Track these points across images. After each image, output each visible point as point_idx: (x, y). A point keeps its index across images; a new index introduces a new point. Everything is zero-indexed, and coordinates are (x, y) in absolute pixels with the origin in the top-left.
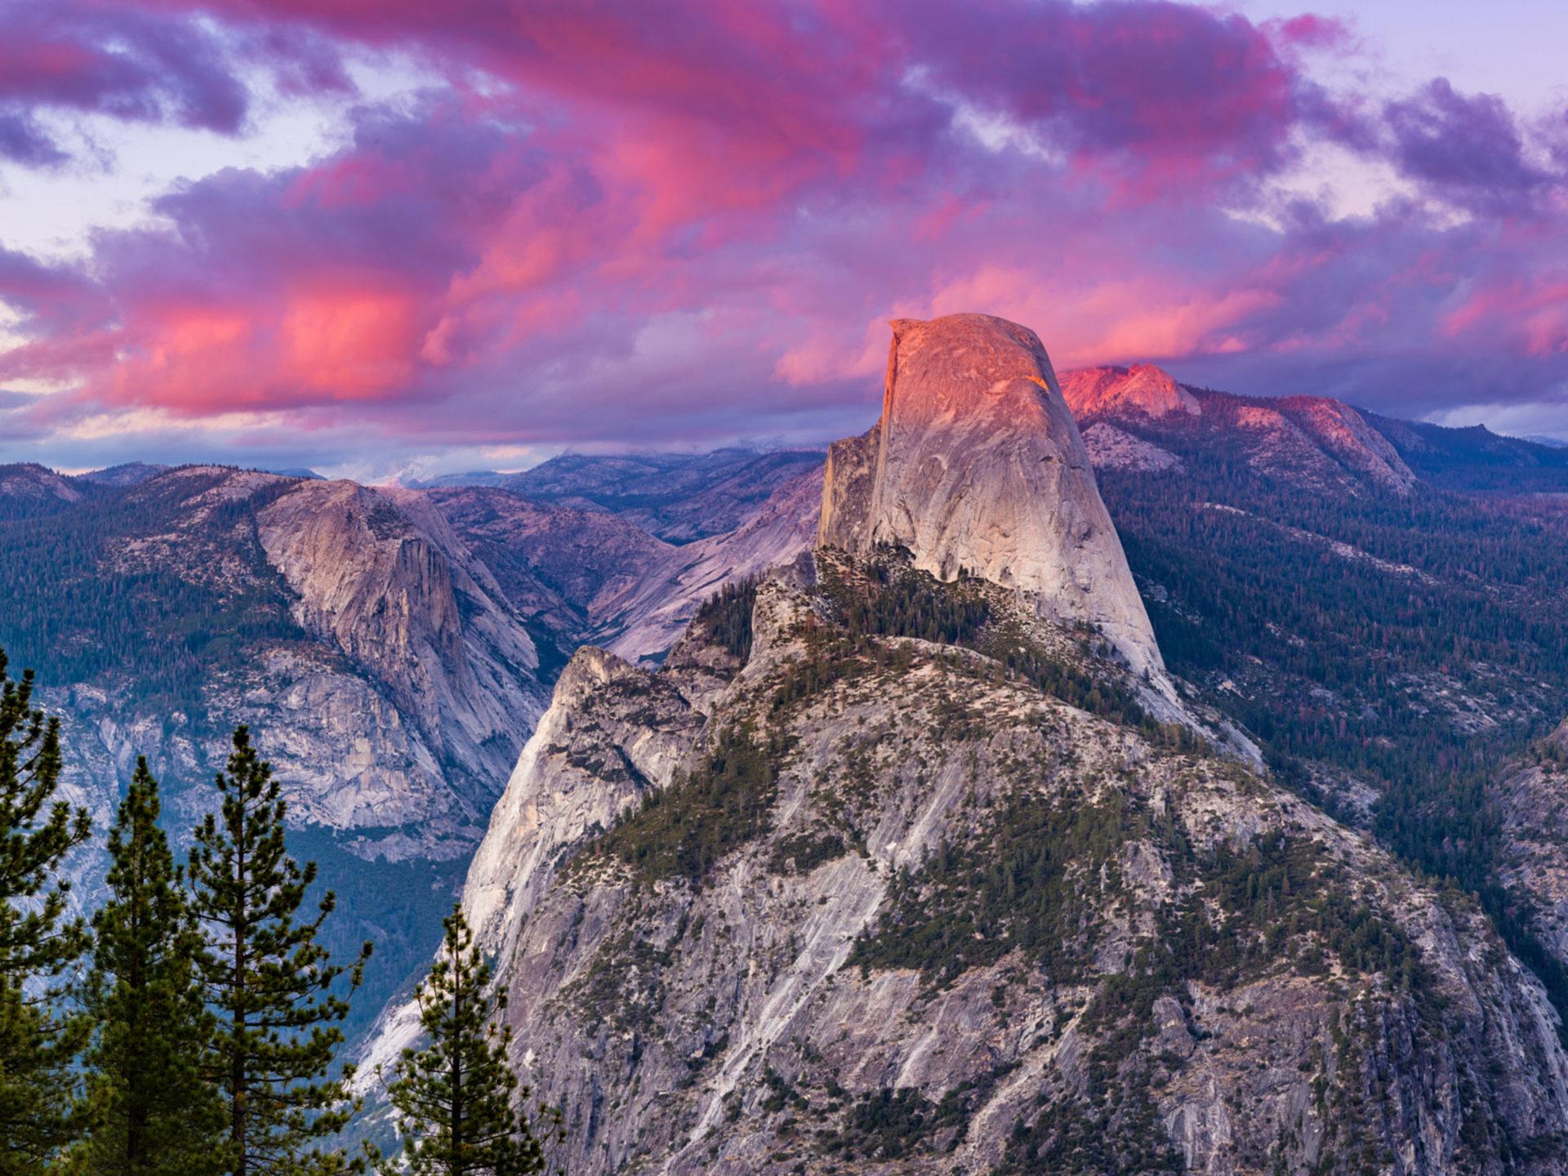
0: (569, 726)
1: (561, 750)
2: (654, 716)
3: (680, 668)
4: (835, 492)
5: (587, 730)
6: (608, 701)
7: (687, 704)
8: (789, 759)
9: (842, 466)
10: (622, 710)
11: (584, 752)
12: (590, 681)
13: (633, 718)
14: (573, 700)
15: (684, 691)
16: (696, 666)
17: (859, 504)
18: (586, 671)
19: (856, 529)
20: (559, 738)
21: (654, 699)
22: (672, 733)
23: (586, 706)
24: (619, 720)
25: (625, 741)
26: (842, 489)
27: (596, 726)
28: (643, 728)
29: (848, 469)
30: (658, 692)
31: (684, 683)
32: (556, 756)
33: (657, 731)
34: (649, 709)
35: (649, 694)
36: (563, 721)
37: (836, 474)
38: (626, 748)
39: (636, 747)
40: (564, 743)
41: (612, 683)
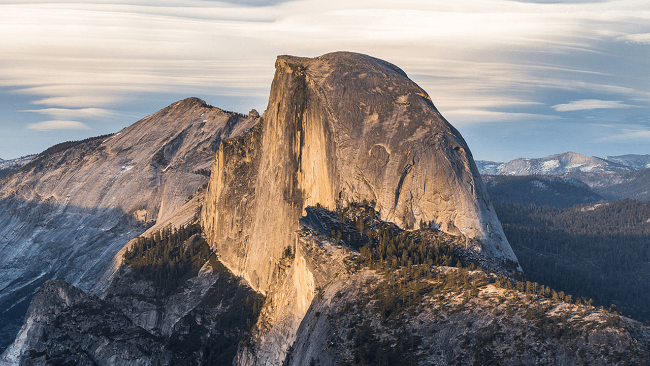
0: (45, 337)
1: (41, 354)
2: (109, 329)
3: (122, 296)
4: (225, 174)
5: (60, 340)
6: (74, 319)
7: (130, 321)
8: (420, 352)
9: (231, 156)
10: (86, 326)
11: (60, 356)
12: (59, 305)
13: (93, 330)
14: (46, 318)
15: (127, 312)
16: (132, 294)
17: (245, 184)
18: (55, 298)
19: (244, 200)
20: (39, 345)
21: (107, 317)
22: (123, 341)
23: (58, 322)
24: (85, 333)
25: (89, 347)
26: (230, 172)
27: (66, 338)
28: (102, 338)
29: (235, 158)
30: (109, 312)
31: (126, 306)
32: (37, 359)
33: (112, 340)
34: (104, 324)
35: (102, 315)
36: (39, 333)
37: (226, 162)
38: (91, 352)
39: (98, 351)
40: (42, 350)
41: (75, 307)
